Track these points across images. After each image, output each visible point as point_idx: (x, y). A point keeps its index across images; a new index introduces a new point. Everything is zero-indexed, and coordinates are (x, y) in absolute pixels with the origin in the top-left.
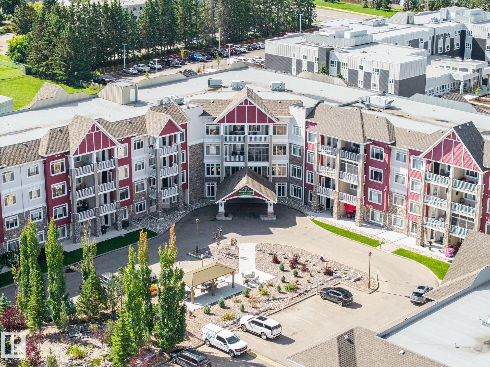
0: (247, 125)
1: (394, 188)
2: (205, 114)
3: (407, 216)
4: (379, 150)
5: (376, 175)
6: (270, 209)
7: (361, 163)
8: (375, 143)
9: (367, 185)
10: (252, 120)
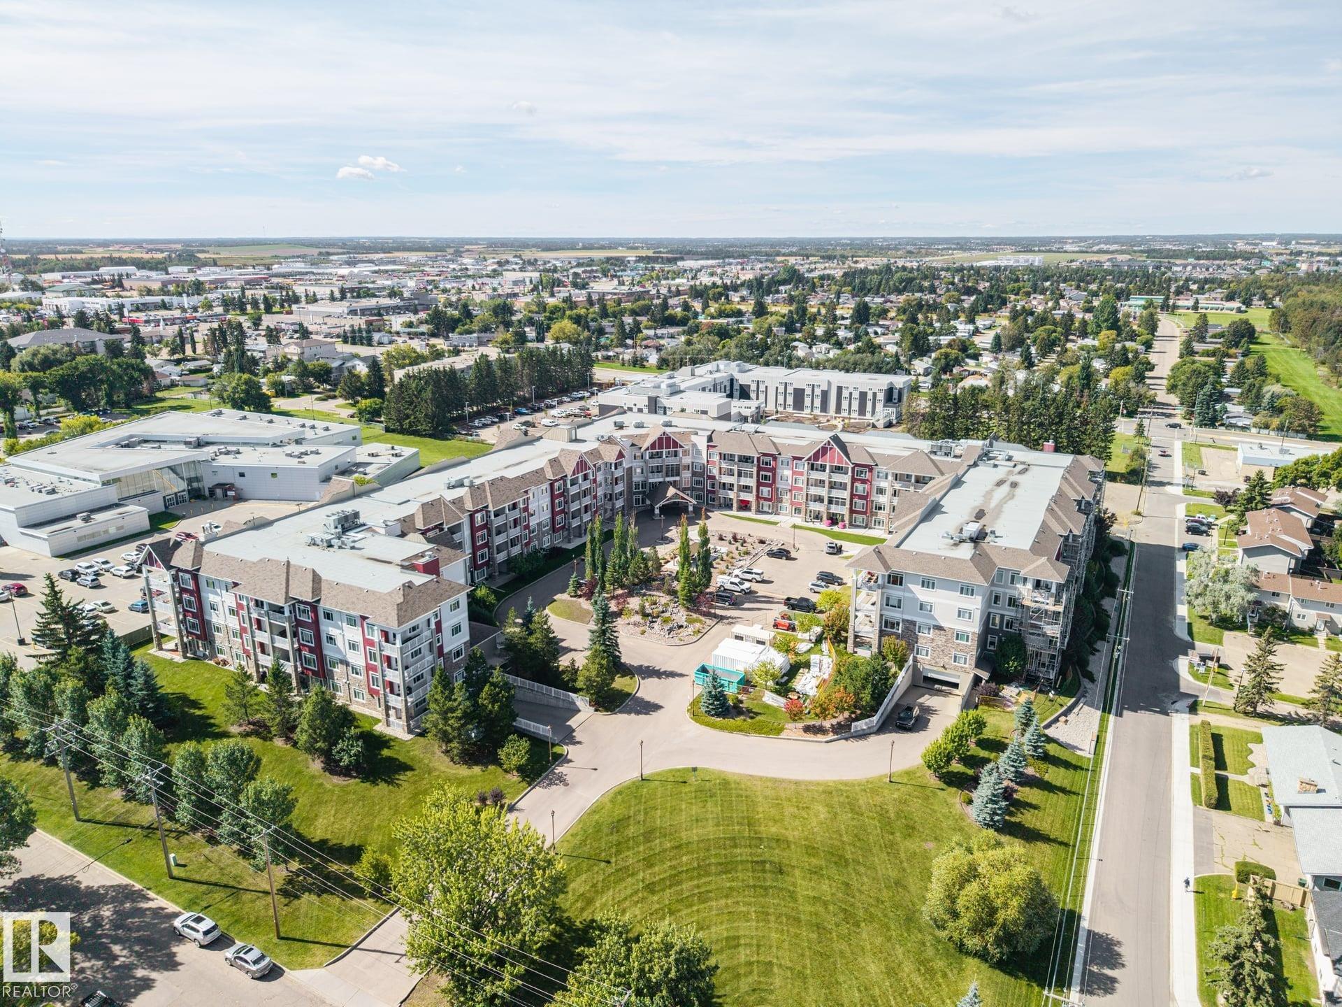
0: (664, 451)
1: (780, 485)
2: (633, 445)
3: (792, 503)
4: (767, 459)
5: (766, 477)
6: (691, 509)
7: (755, 470)
8: (765, 455)
9: (759, 484)
10: (668, 447)
